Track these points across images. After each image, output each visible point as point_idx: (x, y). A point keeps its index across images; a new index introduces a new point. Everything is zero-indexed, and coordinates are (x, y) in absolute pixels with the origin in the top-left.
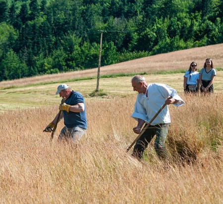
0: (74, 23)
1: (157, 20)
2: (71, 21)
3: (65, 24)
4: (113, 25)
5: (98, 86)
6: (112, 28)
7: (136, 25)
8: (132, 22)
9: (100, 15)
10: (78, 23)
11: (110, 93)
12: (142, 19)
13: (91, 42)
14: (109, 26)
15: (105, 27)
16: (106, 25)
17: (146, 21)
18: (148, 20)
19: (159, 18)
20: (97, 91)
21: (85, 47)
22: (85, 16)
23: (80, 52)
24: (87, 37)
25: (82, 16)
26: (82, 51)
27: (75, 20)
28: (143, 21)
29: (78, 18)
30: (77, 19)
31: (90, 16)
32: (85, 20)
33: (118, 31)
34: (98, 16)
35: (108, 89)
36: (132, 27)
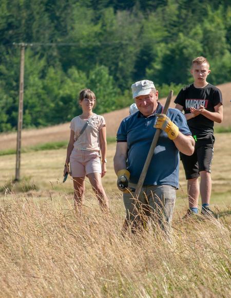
0: (29, 27)
1: (210, 13)
2: (23, 22)
3: (7, 29)
4: (114, 28)
5: (17, 170)
6: (111, 33)
7: (165, 26)
8: (155, 19)
9: (88, 6)
10: (40, 26)
11: (45, 185)
12: (177, 12)
13: (66, 67)
14: (105, 30)
15: (96, 33)
16: (97, 28)
17: (187, 15)
18: (190, 14)
19: (216, 8)
20: (16, 180)
21: (52, 79)
22: (53, 10)
23: (40, 91)
24: (55, 57)
25: (47, 10)
26: (44, 88)
27: (31, 18)
28: (179, 16)
29: (38, 13)
30: (37, 17)
31: (65, 8)
32: (53, 18)
33: (124, 42)
34: (83, 9)
35: (45, 175)
36: (156, 30)
